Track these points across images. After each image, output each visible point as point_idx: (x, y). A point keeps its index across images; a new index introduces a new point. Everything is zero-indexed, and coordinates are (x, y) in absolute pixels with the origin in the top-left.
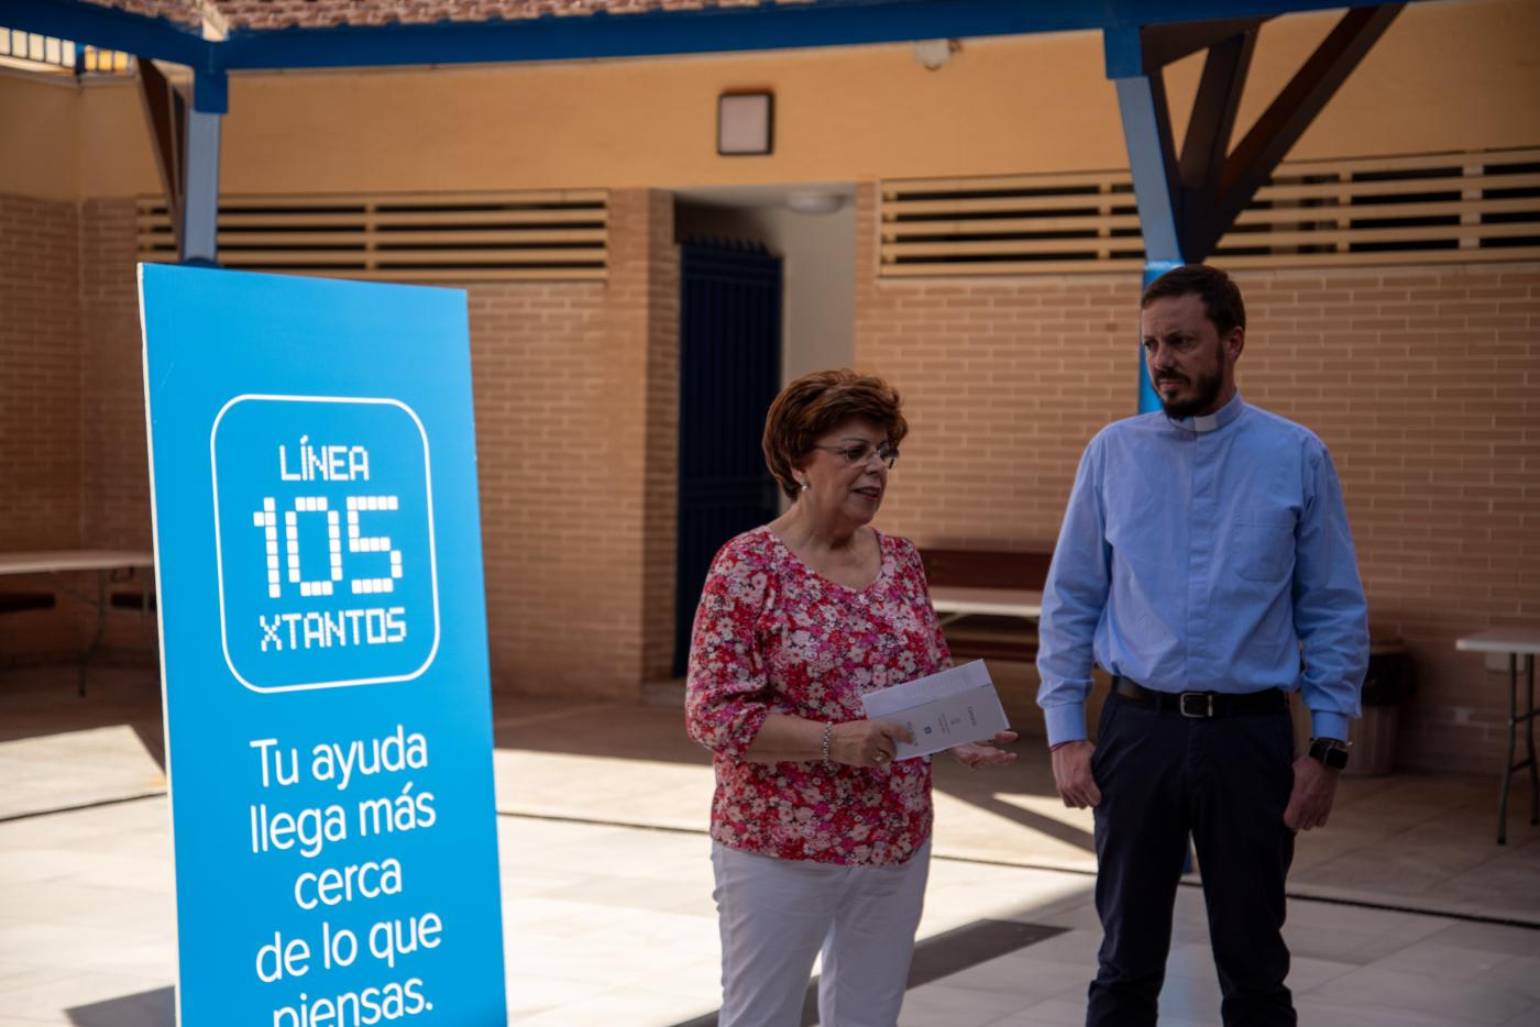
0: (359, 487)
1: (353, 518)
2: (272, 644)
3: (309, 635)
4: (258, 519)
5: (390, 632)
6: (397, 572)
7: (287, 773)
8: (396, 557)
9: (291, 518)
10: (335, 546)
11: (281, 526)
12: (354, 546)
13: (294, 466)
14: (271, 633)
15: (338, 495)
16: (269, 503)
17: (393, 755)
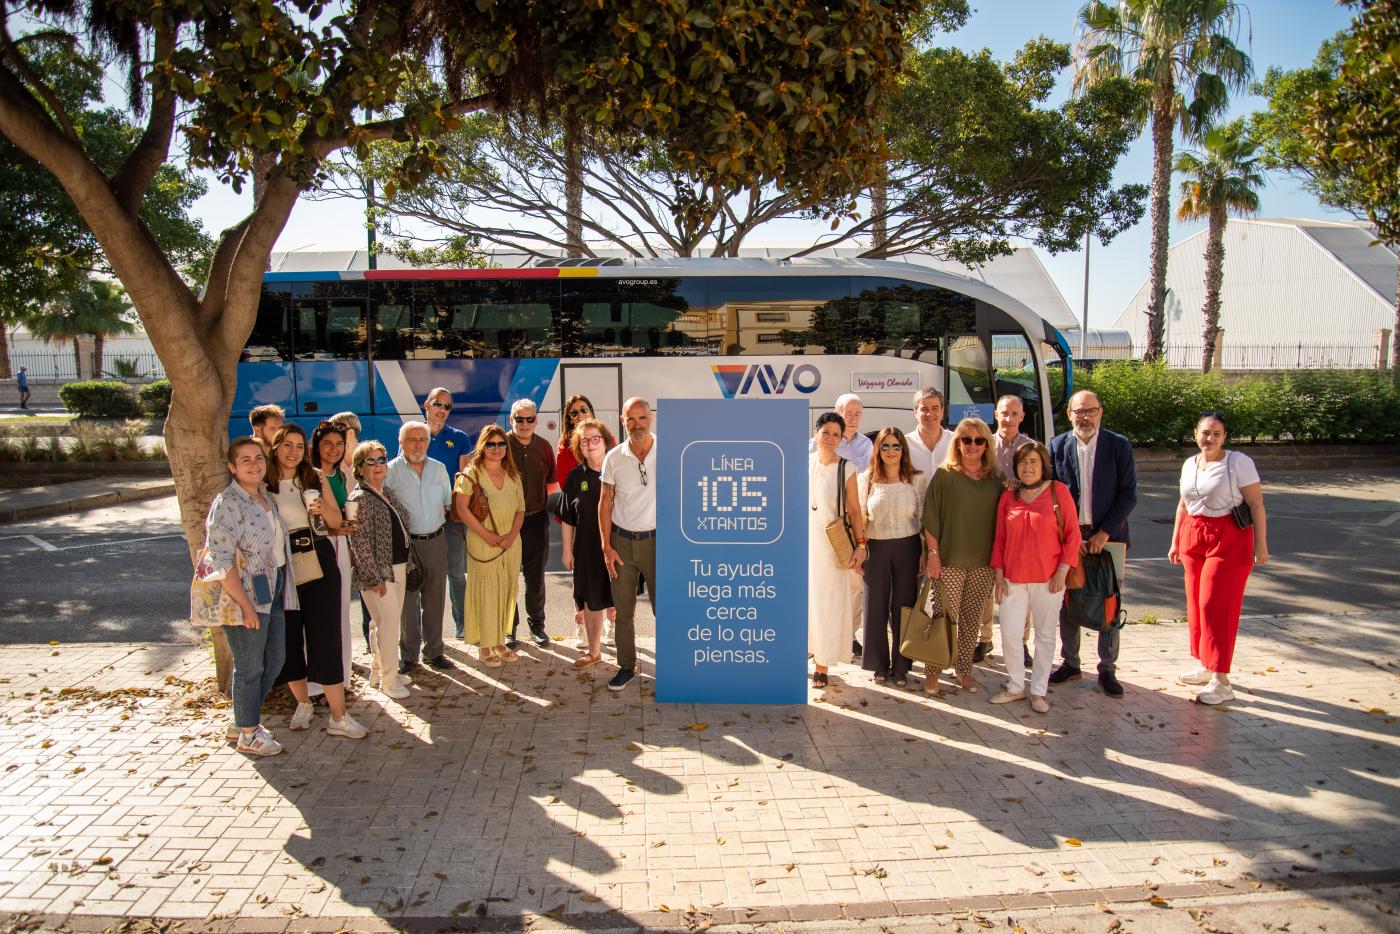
0: (748, 473)
1: (744, 484)
2: (702, 527)
3: (719, 525)
4: (700, 484)
5: (758, 526)
6: (764, 504)
7: (706, 571)
8: (764, 499)
9: (715, 484)
10: (735, 494)
11: (710, 487)
12: (744, 494)
13: (718, 464)
14: (702, 523)
15: (737, 477)
16: (705, 478)
17: (757, 570)
